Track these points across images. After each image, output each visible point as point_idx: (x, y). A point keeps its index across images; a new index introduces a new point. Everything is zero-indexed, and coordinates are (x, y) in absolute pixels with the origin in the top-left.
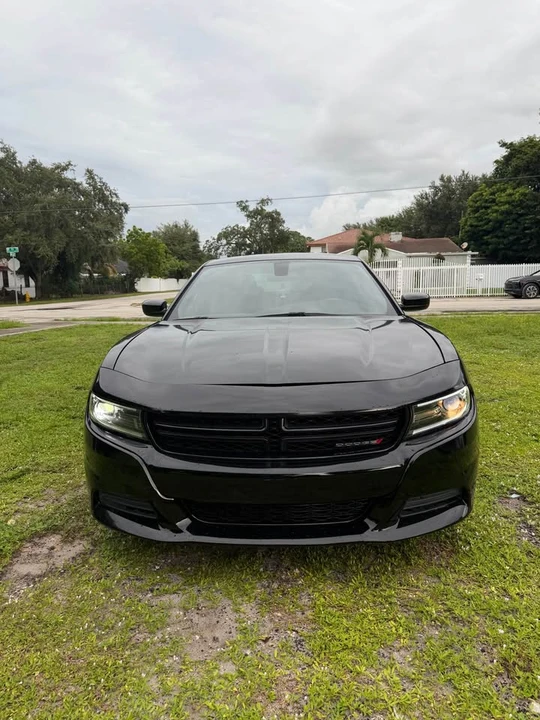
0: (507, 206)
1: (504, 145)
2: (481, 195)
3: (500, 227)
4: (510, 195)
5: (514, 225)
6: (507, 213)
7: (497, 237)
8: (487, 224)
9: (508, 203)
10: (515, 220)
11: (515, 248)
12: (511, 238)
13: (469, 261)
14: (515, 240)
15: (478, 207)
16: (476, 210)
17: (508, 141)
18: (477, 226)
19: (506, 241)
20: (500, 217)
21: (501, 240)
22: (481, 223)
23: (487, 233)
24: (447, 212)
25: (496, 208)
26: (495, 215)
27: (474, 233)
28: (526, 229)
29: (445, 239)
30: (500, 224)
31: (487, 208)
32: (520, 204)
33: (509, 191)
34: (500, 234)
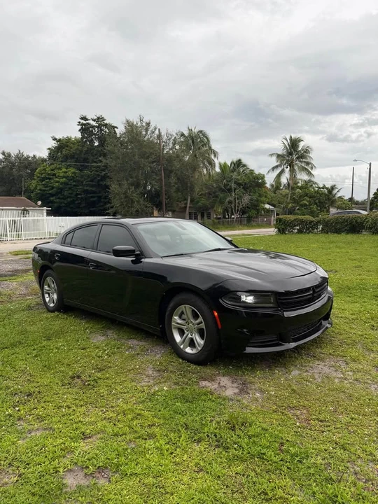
0: (64, 179)
1: (55, 139)
2: (45, 170)
3: (61, 192)
4: (66, 172)
5: (70, 192)
6: (65, 183)
7: (59, 198)
8: (50, 189)
9: (66, 177)
10: (70, 188)
11: (72, 206)
12: (69, 200)
13: (45, 214)
14: (71, 201)
15: (43, 178)
16: (43, 180)
17: (58, 137)
18: (44, 190)
19: (66, 202)
20: (61, 186)
21: (62, 201)
22: (47, 189)
23: (52, 195)
24: (11, 178)
25: (57, 179)
26: (57, 184)
27: (43, 195)
28: (77, 194)
29: (22, 197)
30: (60, 191)
31: (50, 179)
32: (73, 179)
33: (64, 170)
34: (61, 197)
